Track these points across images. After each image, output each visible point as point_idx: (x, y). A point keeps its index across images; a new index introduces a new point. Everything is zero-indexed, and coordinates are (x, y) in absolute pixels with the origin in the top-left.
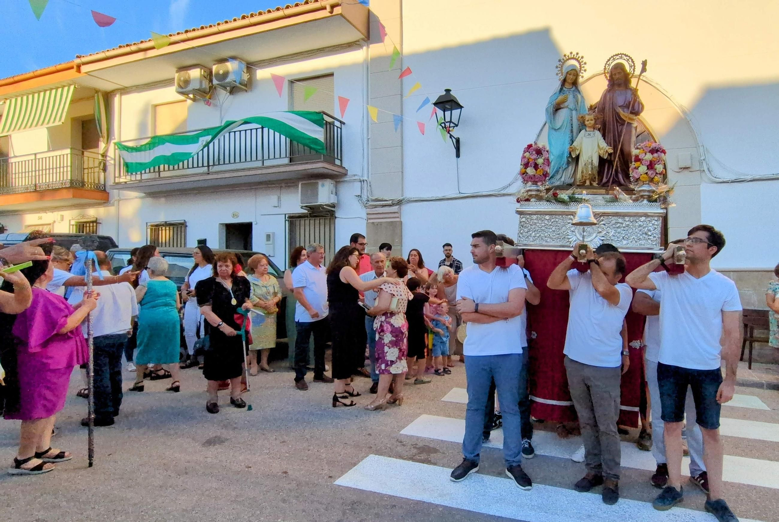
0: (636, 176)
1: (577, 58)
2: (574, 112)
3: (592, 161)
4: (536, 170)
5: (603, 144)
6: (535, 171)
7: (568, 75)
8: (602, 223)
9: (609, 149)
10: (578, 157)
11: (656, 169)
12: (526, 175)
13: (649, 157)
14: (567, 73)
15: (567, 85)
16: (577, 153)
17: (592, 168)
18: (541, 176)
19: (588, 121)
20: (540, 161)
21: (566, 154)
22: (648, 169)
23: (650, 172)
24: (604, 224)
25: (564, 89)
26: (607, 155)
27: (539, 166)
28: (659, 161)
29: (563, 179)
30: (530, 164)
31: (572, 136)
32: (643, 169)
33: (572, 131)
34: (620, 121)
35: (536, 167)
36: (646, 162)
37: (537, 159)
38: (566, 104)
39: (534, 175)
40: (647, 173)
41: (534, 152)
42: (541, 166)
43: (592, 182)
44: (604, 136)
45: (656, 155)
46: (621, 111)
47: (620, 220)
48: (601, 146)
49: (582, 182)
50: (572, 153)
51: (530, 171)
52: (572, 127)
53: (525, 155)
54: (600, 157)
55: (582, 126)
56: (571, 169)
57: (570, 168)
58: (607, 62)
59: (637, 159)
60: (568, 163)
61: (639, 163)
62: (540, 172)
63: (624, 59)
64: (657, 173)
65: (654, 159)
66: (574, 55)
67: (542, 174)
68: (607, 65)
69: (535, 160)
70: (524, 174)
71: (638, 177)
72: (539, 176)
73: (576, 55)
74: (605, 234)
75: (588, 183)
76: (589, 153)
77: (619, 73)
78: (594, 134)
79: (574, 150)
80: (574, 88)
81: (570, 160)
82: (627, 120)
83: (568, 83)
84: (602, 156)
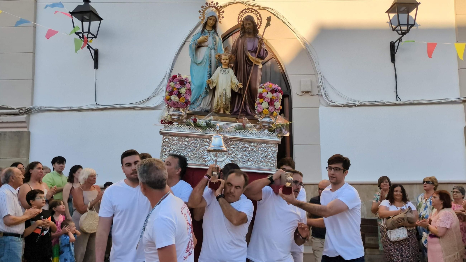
0: (260, 110)
1: (217, 6)
2: (213, 51)
3: (226, 93)
4: (179, 98)
5: (235, 80)
6: (178, 99)
7: (209, 20)
8: (232, 146)
9: (240, 84)
10: (214, 89)
11: (275, 106)
12: (170, 102)
13: (270, 95)
15: (208, 28)
16: (214, 85)
17: (226, 100)
18: (183, 103)
19: (224, 60)
20: (183, 91)
21: (205, 85)
22: (269, 105)
23: (270, 108)
24: (233, 148)
26: (238, 89)
27: (182, 95)
28: (277, 100)
29: (201, 106)
30: (174, 92)
31: (211, 71)
32: (265, 105)
33: (210, 67)
34: (249, 63)
35: (179, 95)
36: (268, 100)
37: (180, 89)
38: (206, 44)
39: (177, 103)
40: (268, 108)
41: (178, 83)
42: (183, 95)
43: (226, 111)
44: (236, 73)
45: (275, 94)
46: (249, 54)
47: (246, 145)
48: (234, 82)
49: (217, 110)
50: (210, 85)
51: (174, 98)
52: (211, 63)
53: (170, 84)
57: (208, 97)
58: (240, 13)
59: (261, 97)
60: (206, 93)
61: (262, 99)
62: (182, 100)
63: (254, 13)
64: (275, 109)
65: (273, 98)
66: (214, 4)
67: (184, 102)
68: (240, 16)
69: (178, 89)
70: (168, 100)
71: (261, 111)
72: (181, 103)
73: (216, 5)
74: (234, 156)
75: (222, 111)
76: (224, 87)
77: (249, 24)
78: (228, 71)
79: (212, 82)
80: (213, 31)
81: (208, 91)
82: (254, 63)
83: (209, 26)
84: (234, 89)
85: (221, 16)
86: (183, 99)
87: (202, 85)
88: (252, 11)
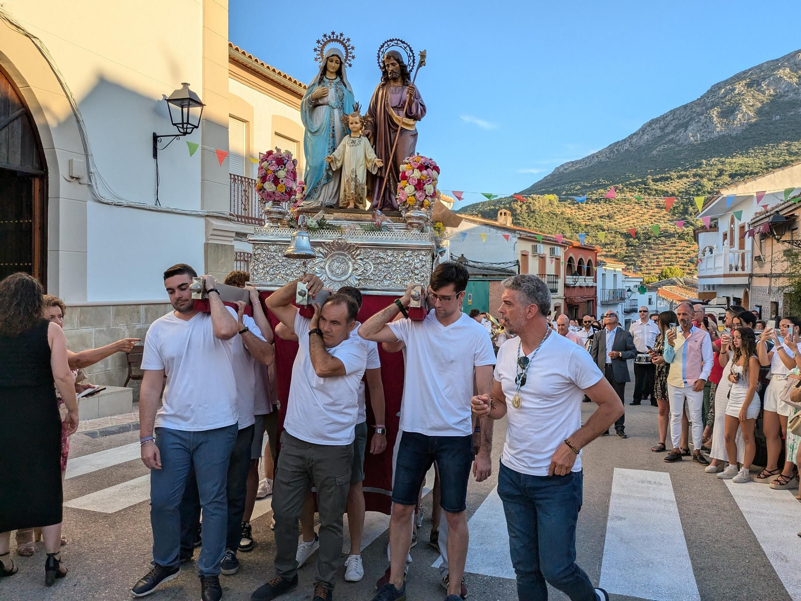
0: (403, 198)
1: (341, 40)
2: (336, 111)
3: (356, 176)
4: (276, 186)
5: (372, 155)
6: (274, 187)
7: (329, 62)
8: (359, 257)
9: (378, 161)
11: (425, 191)
12: (263, 192)
13: (417, 174)
14: (328, 58)
15: (328, 75)
16: (339, 165)
17: (356, 186)
18: (282, 193)
19: (352, 124)
20: (282, 174)
21: (325, 166)
22: (416, 189)
23: (418, 194)
24: (361, 259)
25: (325, 78)
26: (376, 169)
27: (280, 180)
28: (429, 181)
29: (321, 199)
30: (268, 177)
31: (334, 143)
32: (409, 189)
33: (333, 137)
34: (392, 125)
35: (276, 181)
36: (414, 181)
37: (277, 171)
38: (325, 100)
39: (274, 193)
40: (414, 195)
41: (274, 162)
42: (282, 181)
43: (358, 205)
45: (425, 172)
46: (394, 113)
47: (382, 255)
48: (369, 158)
49: (344, 204)
50: (331, 164)
51: (269, 186)
52: (333, 131)
53: (263, 164)
54: (368, 171)
55: (347, 131)
56: (332, 185)
58: (380, 49)
59: (405, 178)
60: (328, 178)
61: (406, 181)
62: (281, 189)
63: (401, 47)
64: (427, 196)
65: (423, 178)
66: (337, 37)
67: (284, 191)
68: (381, 53)
69: (274, 172)
70: (260, 190)
71: (405, 200)
72: (279, 193)
73: (339, 37)
74: (362, 271)
75: (352, 205)
76: (353, 166)
77: (393, 64)
78: (360, 142)
79: (334, 160)
80: (338, 79)
81: (331, 174)
82: (401, 125)
83: (329, 71)
84: (370, 170)
85: (350, 55)
86: (282, 187)
87: (322, 165)
88: (397, 44)
